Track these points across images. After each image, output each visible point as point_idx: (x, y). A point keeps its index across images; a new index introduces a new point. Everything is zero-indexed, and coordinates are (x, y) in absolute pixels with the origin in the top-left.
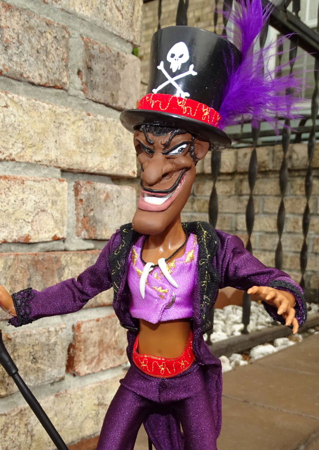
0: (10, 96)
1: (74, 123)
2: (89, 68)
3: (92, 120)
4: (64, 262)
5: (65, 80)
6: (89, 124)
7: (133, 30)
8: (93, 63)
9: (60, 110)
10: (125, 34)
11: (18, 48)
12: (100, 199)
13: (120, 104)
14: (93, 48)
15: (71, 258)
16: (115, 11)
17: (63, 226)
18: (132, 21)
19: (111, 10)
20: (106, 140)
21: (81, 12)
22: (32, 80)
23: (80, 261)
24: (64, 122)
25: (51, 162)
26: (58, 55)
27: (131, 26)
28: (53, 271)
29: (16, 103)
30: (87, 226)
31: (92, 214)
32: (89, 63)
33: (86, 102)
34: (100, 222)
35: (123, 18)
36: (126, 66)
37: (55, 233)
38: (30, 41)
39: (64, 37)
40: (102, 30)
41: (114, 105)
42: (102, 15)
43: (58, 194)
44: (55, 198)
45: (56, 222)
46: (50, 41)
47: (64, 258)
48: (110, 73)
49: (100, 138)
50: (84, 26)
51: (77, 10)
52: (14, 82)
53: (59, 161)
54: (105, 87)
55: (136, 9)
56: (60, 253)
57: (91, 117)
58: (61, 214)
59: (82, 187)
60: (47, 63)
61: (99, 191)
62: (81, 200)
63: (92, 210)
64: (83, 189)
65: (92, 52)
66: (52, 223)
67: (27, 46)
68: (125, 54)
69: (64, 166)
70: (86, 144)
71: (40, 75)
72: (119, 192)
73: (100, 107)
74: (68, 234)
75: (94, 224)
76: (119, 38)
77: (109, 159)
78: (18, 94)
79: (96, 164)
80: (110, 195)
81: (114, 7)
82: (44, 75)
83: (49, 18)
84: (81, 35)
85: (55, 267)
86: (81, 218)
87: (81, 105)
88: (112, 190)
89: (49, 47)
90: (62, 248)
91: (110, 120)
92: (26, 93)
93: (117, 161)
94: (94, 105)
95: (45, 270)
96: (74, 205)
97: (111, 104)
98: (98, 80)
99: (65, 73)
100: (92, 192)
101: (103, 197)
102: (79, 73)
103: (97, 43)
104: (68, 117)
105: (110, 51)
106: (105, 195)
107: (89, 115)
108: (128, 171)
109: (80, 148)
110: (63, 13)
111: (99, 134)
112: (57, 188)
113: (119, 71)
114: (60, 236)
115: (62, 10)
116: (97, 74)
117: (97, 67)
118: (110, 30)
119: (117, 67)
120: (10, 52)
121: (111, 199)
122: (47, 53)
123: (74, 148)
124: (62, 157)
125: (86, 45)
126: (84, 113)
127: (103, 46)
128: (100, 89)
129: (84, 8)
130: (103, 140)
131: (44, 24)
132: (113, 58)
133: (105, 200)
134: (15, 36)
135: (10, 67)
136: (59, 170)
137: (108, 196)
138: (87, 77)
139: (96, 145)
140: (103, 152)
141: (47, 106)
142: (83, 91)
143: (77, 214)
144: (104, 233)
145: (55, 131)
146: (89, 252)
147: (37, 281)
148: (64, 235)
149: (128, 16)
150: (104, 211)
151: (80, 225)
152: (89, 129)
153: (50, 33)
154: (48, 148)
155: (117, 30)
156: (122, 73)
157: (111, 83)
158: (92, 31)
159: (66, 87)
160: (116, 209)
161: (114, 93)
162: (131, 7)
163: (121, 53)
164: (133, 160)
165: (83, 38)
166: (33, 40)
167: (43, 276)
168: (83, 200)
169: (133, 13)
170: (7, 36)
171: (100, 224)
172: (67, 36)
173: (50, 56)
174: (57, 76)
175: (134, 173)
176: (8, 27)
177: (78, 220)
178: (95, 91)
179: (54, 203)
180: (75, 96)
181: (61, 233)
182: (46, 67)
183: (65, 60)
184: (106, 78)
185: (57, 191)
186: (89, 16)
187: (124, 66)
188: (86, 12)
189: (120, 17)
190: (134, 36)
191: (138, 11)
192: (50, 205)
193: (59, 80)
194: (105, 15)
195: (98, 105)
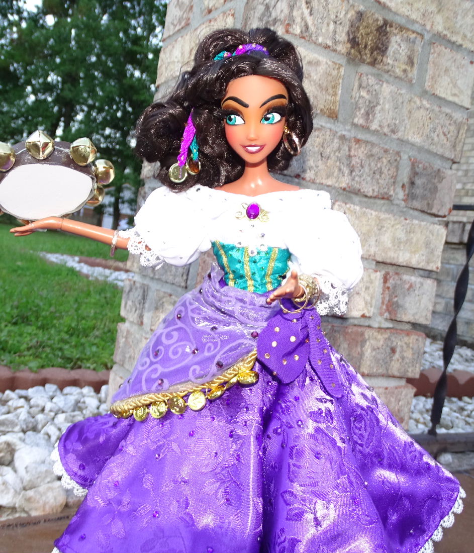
0: (348, 206)
1: (393, 226)
2: (412, 183)
3: (408, 224)
4: (367, 336)
5: (392, 193)
6: (405, 227)
7: (455, 150)
8: (416, 178)
9: (383, 216)
10: (447, 153)
11: (360, 171)
12: (404, 288)
13: (434, 211)
14: (418, 167)
15: (373, 334)
16: (442, 136)
17: (371, 307)
18: (455, 142)
19: (438, 136)
20: (418, 241)
21: (413, 139)
22: (366, 194)
23: (379, 337)
24: (385, 225)
25: (370, 256)
26: (389, 175)
27: (454, 146)
28: (357, 342)
29: (351, 211)
30: (390, 309)
31: (396, 299)
32: (413, 179)
33: (405, 209)
34: (401, 307)
35: (447, 140)
36: (444, 180)
37: (364, 312)
38: (369, 165)
39: (396, 160)
40: (429, 152)
41: (429, 211)
42: (430, 140)
43: (371, 282)
44: (368, 285)
45: (366, 303)
46: (385, 164)
47: (368, 333)
48: (430, 186)
49: (412, 238)
50: (413, 150)
51: (410, 138)
52: (353, 195)
53: (376, 255)
54: (424, 197)
55: (461, 133)
56: (365, 328)
57: (407, 221)
58: (371, 298)
59: (390, 277)
60: (380, 181)
61: (405, 281)
62: (388, 288)
63: (396, 296)
64: (391, 279)
65: (417, 170)
66: (363, 304)
67: (367, 169)
68: (444, 170)
69: (380, 259)
70: (400, 243)
71: (373, 190)
72: (422, 284)
73: (416, 213)
74: (374, 313)
75: (396, 308)
76: (442, 157)
77: (417, 256)
78: (354, 204)
79: (406, 259)
80: (414, 285)
81: (441, 133)
82: (376, 190)
83: (386, 147)
84: (409, 157)
85: (360, 339)
86: (386, 302)
87: (402, 212)
88: (415, 282)
89: (383, 168)
90: (367, 324)
91: (423, 223)
92: (361, 204)
93: (424, 258)
94: (411, 212)
95: (351, 341)
96: (381, 291)
97: (426, 210)
98: (418, 192)
99: (392, 188)
100: (399, 282)
101: (407, 286)
102: (403, 186)
103: (421, 163)
104: (389, 222)
105: (432, 168)
106: (409, 284)
107: (406, 219)
108: (433, 267)
109: (394, 246)
110: (398, 141)
111: (412, 235)
112: (372, 277)
113: (437, 184)
114: (367, 315)
115: (398, 139)
116: (418, 187)
117: (419, 182)
118: (435, 151)
119: (436, 181)
120: (354, 174)
121: (414, 288)
122: (381, 173)
123: (390, 245)
124: (379, 253)
125: (413, 165)
126: (402, 218)
127: (427, 164)
128: (419, 199)
129: (415, 136)
130: (414, 240)
131: (382, 151)
132: (434, 174)
133: (408, 289)
134: (359, 161)
135: (352, 185)
136: (374, 263)
137: (411, 286)
138: (409, 190)
139: (408, 244)
140: (413, 250)
141: (374, 213)
142: (404, 200)
143: (383, 298)
144: (403, 316)
145: (378, 232)
146: (388, 331)
147: (344, 349)
148: (371, 314)
149: (453, 139)
150: (407, 298)
151: (384, 307)
152: (405, 231)
153: (386, 158)
154: (369, 245)
155: (440, 151)
156: (439, 186)
157: (429, 195)
158: (419, 153)
159: (392, 199)
160: (417, 298)
161: (430, 202)
162: (456, 132)
163: (442, 169)
164: (438, 257)
165: (411, 160)
166: (372, 164)
167: (349, 345)
168: (391, 288)
169: (457, 136)
170: (353, 162)
171: (401, 309)
172: (398, 159)
173: (383, 176)
174: (386, 190)
175: (437, 268)
176: (355, 156)
177: (383, 303)
178: (414, 201)
179: (367, 288)
180: (397, 205)
181: (369, 312)
182: (378, 183)
183: (395, 177)
184: (426, 190)
185: (370, 279)
186: (419, 142)
187: (442, 180)
188: (416, 139)
189: (445, 140)
190: (455, 155)
191: (462, 134)
192: (364, 289)
193: (386, 193)
194: (433, 140)
195: (415, 211)
